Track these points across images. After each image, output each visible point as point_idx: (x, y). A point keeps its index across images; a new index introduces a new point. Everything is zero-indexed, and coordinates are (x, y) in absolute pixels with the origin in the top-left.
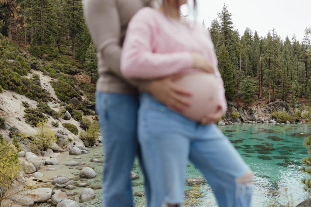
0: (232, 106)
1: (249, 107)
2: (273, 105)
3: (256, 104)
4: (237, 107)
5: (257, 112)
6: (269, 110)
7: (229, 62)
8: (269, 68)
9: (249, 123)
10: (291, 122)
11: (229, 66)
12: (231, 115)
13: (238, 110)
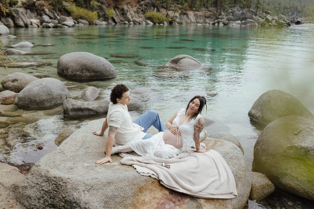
1: (120, 7)
2: (145, 5)
3: (126, 3)
5: (129, 12)
6: (142, 11)
9: (125, 24)
12: (103, 15)
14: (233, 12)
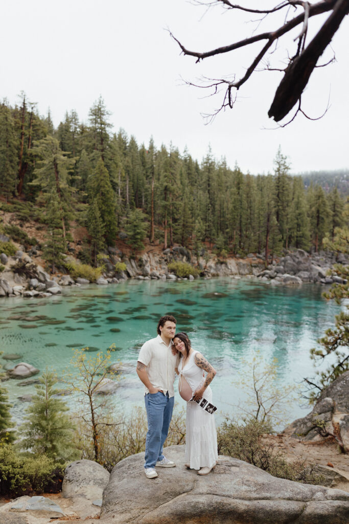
0: (114, 254)
1: (138, 256)
2: (171, 253)
3: (147, 250)
4: (121, 255)
5: (149, 262)
6: (166, 260)
7: (109, 187)
8: (165, 199)
9: (139, 279)
10: (195, 277)
11: (110, 193)
12: (114, 268)
13: (123, 261)
14: (285, 261)
